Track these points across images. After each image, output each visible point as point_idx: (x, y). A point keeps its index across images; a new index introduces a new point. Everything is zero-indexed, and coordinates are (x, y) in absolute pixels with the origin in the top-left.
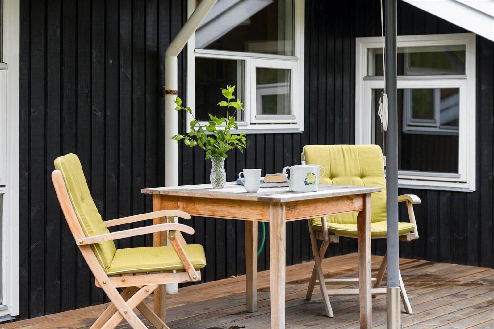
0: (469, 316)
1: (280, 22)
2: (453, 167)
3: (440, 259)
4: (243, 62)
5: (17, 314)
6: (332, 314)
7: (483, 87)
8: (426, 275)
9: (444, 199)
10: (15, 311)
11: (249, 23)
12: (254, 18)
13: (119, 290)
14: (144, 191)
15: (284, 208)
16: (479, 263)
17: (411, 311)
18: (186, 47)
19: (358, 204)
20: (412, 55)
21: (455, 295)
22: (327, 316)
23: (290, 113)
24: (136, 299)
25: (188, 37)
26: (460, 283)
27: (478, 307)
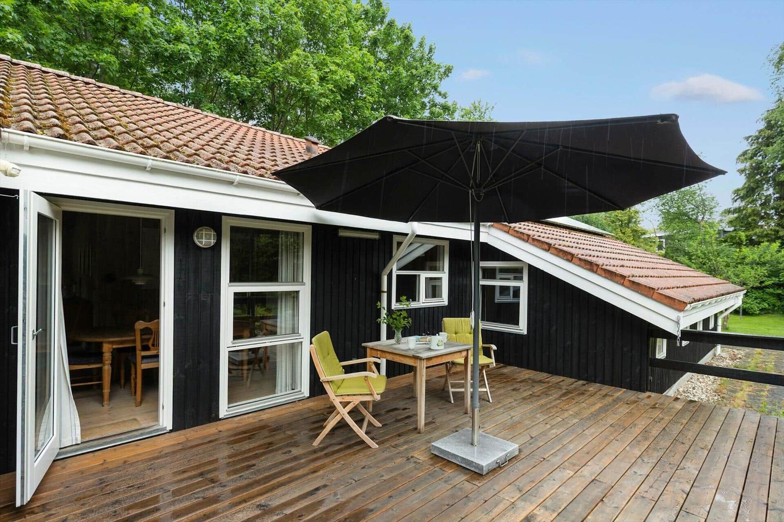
0: (519, 405)
1: (438, 255)
2: (516, 322)
3: (510, 364)
4: (419, 275)
5: (308, 395)
6: (453, 402)
7: (531, 287)
8: (502, 374)
9: (512, 337)
10: (307, 394)
11: (424, 255)
12: (426, 253)
13: (341, 403)
14: (363, 344)
15: (425, 360)
16: (528, 367)
17: (491, 401)
18: (392, 270)
19: (464, 354)
20: (500, 269)
21: (514, 390)
22: (450, 402)
23: (441, 297)
24: (349, 408)
25: (393, 265)
26: (518, 380)
27: (524, 399)
